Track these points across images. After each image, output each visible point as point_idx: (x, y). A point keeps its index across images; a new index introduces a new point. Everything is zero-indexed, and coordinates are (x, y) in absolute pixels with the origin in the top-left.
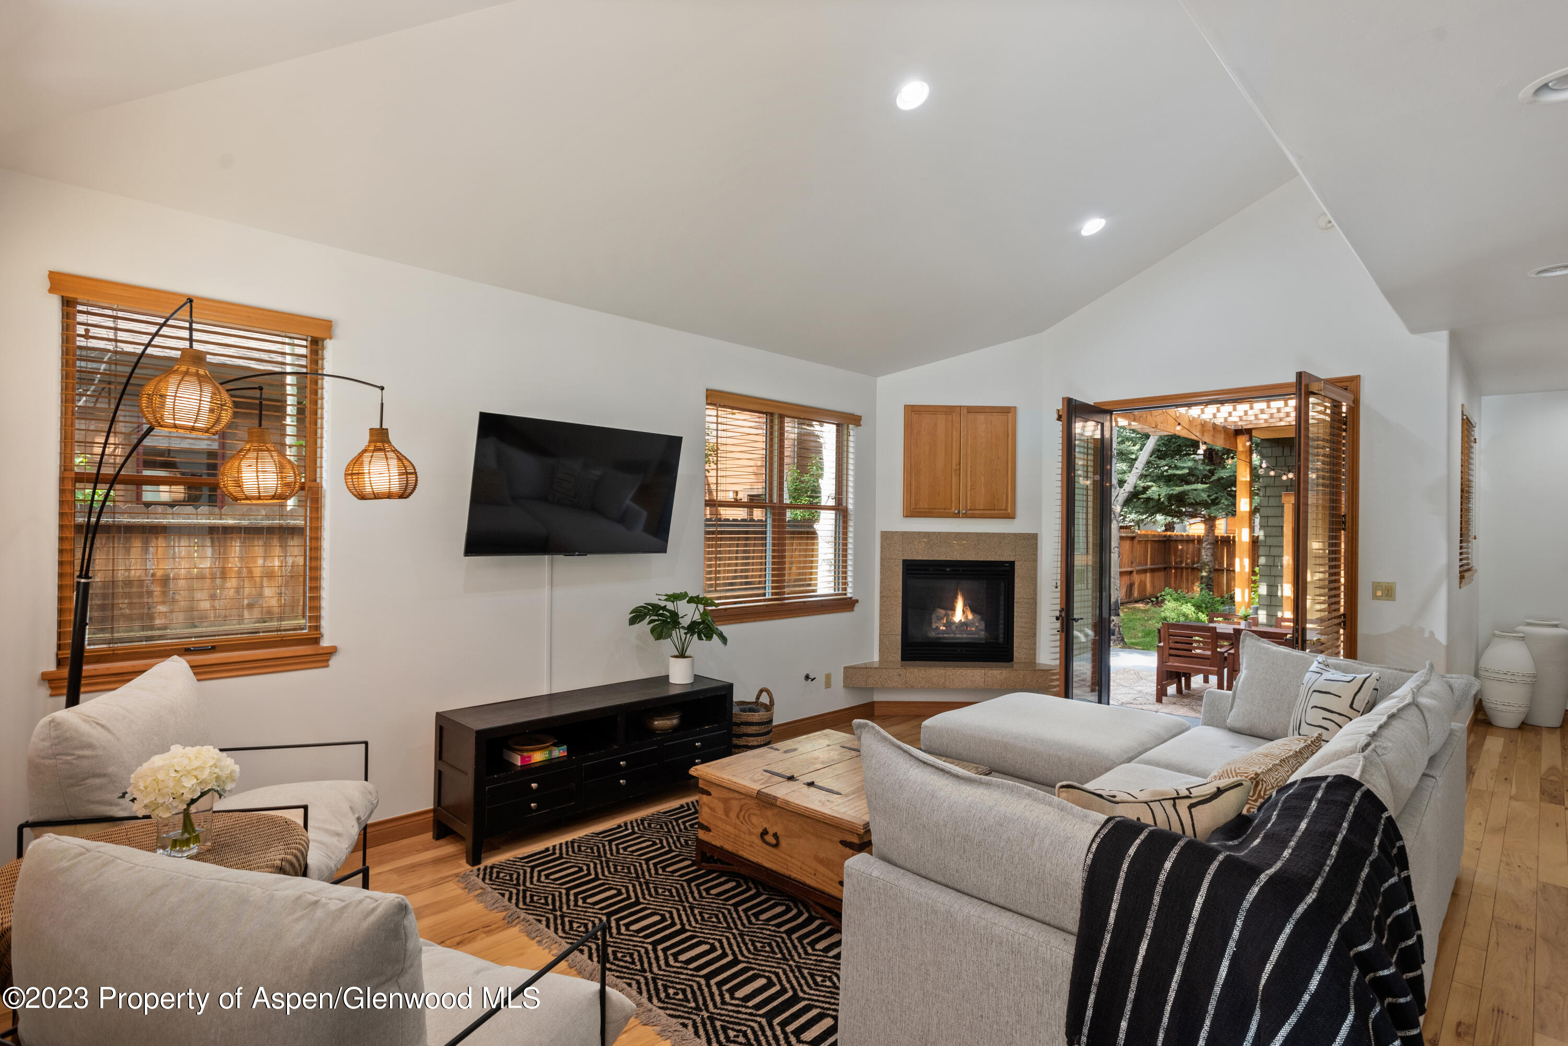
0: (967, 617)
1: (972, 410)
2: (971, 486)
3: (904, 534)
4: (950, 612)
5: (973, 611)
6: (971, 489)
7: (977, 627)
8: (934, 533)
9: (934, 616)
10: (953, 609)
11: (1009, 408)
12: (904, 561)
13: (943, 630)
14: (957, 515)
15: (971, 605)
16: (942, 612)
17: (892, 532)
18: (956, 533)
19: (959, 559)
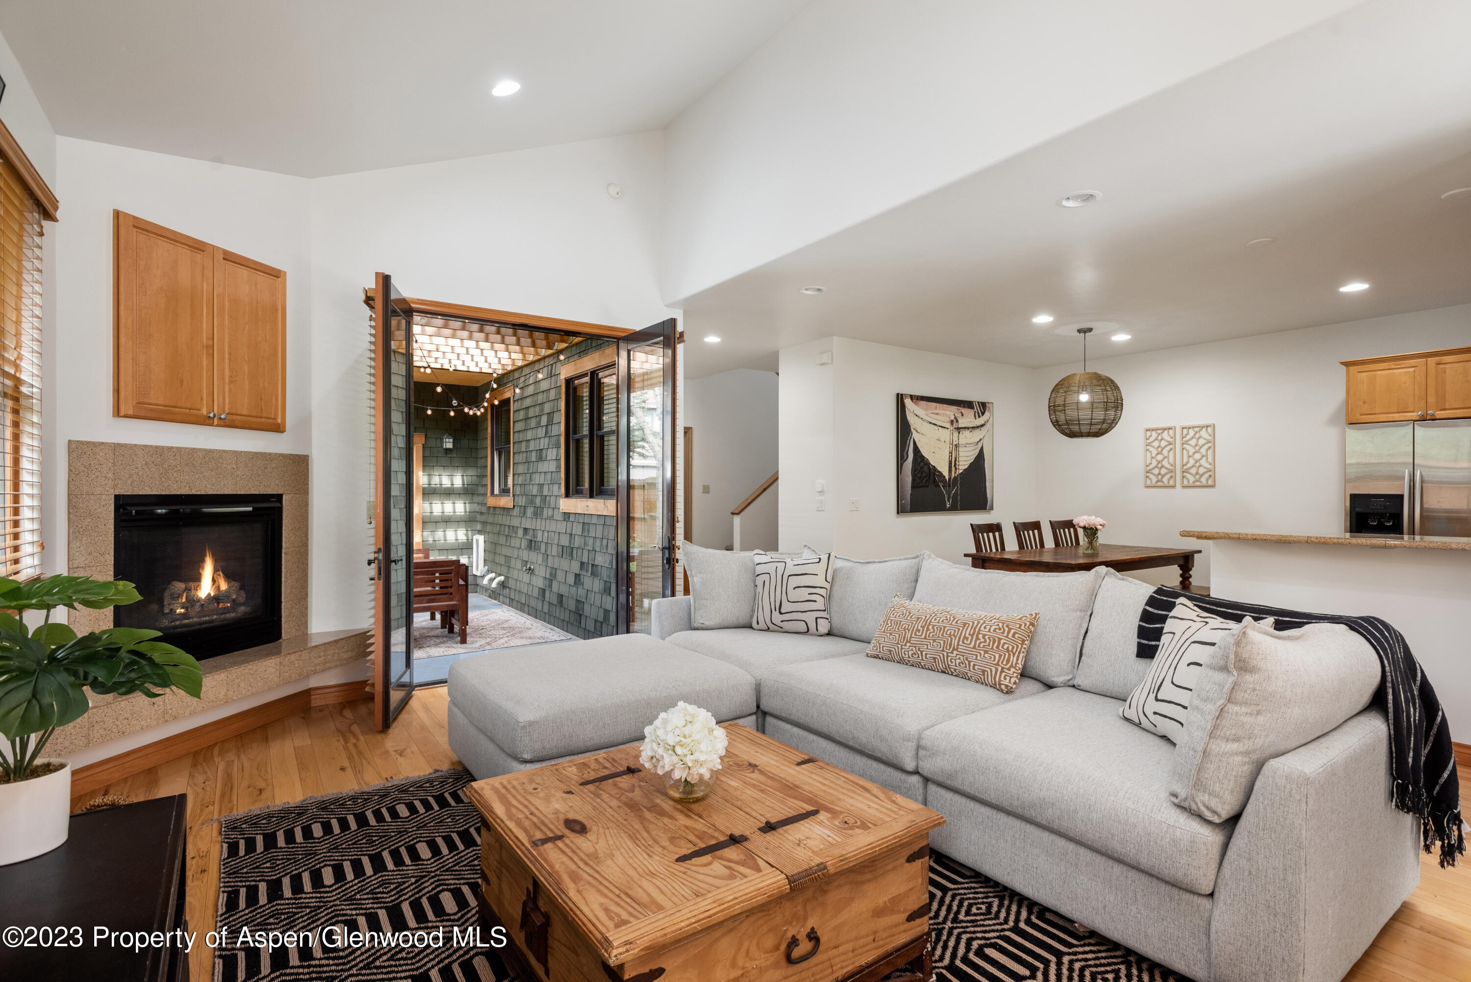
0: (218, 587)
1: (230, 258)
2: (231, 377)
3: (116, 448)
4: (192, 585)
5: (228, 577)
6: (231, 382)
7: (234, 600)
8: (170, 449)
9: (167, 594)
10: (198, 579)
11: (279, 271)
12: (117, 497)
13: (180, 614)
14: (206, 421)
15: (224, 569)
16: (179, 586)
17: (94, 444)
18: (205, 450)
19: (210, 492)
